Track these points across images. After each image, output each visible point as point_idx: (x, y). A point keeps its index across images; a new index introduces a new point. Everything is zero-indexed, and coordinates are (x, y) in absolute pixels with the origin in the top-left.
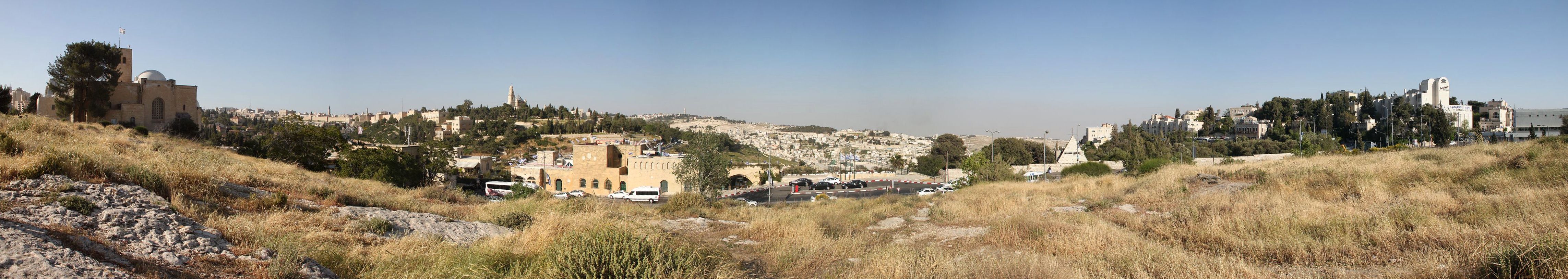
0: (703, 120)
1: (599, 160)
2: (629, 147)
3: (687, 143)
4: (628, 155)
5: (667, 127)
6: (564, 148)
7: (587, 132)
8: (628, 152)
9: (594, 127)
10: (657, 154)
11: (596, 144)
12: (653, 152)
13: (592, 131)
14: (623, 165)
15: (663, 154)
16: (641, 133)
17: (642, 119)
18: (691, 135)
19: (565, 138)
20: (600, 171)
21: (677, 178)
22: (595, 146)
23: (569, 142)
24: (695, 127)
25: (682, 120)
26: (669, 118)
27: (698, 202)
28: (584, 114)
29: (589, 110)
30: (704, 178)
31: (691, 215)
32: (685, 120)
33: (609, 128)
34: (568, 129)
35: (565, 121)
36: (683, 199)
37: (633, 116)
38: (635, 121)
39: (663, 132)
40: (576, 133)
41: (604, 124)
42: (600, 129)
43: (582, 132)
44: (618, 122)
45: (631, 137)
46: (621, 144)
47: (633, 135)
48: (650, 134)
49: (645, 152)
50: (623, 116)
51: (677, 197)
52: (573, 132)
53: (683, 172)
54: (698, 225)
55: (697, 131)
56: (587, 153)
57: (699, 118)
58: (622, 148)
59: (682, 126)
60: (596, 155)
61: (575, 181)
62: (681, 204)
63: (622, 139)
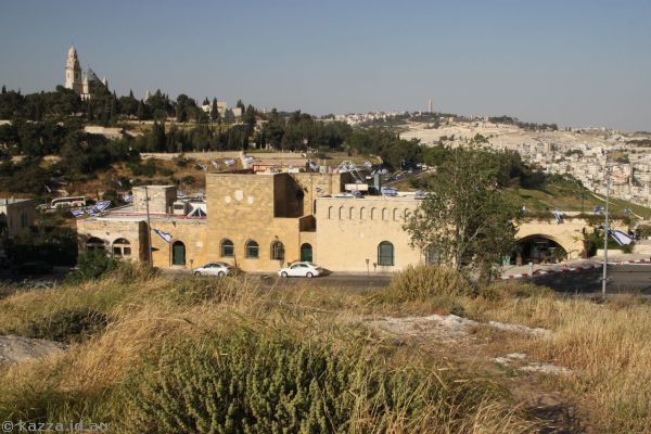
0: (468, 124)
1: (258, 203)
2: (318, 178)
3: (433, 170)
4: (315, 192)
5: (393, 138)
6: (191, 181)
7: (235, 148)
8: (314, 187)
9: (250, 138)
10: (372, 192)
11: (251, 171)
12: (365, 187)
13: (246, 147)
14: (307, 212)
15: (383, 191)
16: (342, 150)
17: (345, 123)
18: (441, 155)
19: (191, 161)
20: (260, 224)
21: (413, 238)
22: (249, 176)
23: (200, 168)
24: (452, 139)
25: (424, 125)
26: (400, 119)
27: (451, 286)
28: (229, 113)
29: (240, 105)
30: (466, 240)
31: (434, 311)
32: (431, 125)
33: (279, 140)
34: (196, 141)
35: (190, 126)
36: (421, 278)
37: (326, 117)
38: (331, 126)
39: (384, 149)
40: (212, 150)
41: (269, 133)
42: (261, 143)
43: (225, 148)
44: (297, 128)
45: (323, 157)
46: (301, 171)
47: (328, 155)
48: (360, 152)
49: (349, 187)
50: (307, 117)
51: (409, 276)
52: (208, 148)
53: (424, 227)
54: (447, 329)
55: (455, 145)
56: (234, 190)
57: (459, 119)
58: (304, 180)
59: (426, 136)
60: (253, 194)
61: (212, 244)
62: (415, 288)
63: (304, 162)
